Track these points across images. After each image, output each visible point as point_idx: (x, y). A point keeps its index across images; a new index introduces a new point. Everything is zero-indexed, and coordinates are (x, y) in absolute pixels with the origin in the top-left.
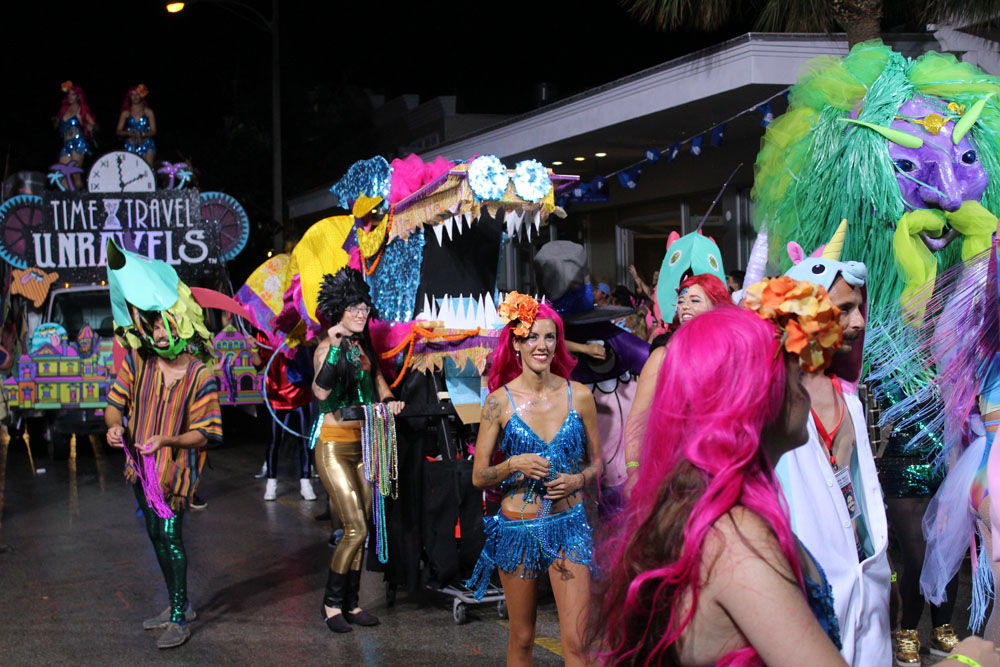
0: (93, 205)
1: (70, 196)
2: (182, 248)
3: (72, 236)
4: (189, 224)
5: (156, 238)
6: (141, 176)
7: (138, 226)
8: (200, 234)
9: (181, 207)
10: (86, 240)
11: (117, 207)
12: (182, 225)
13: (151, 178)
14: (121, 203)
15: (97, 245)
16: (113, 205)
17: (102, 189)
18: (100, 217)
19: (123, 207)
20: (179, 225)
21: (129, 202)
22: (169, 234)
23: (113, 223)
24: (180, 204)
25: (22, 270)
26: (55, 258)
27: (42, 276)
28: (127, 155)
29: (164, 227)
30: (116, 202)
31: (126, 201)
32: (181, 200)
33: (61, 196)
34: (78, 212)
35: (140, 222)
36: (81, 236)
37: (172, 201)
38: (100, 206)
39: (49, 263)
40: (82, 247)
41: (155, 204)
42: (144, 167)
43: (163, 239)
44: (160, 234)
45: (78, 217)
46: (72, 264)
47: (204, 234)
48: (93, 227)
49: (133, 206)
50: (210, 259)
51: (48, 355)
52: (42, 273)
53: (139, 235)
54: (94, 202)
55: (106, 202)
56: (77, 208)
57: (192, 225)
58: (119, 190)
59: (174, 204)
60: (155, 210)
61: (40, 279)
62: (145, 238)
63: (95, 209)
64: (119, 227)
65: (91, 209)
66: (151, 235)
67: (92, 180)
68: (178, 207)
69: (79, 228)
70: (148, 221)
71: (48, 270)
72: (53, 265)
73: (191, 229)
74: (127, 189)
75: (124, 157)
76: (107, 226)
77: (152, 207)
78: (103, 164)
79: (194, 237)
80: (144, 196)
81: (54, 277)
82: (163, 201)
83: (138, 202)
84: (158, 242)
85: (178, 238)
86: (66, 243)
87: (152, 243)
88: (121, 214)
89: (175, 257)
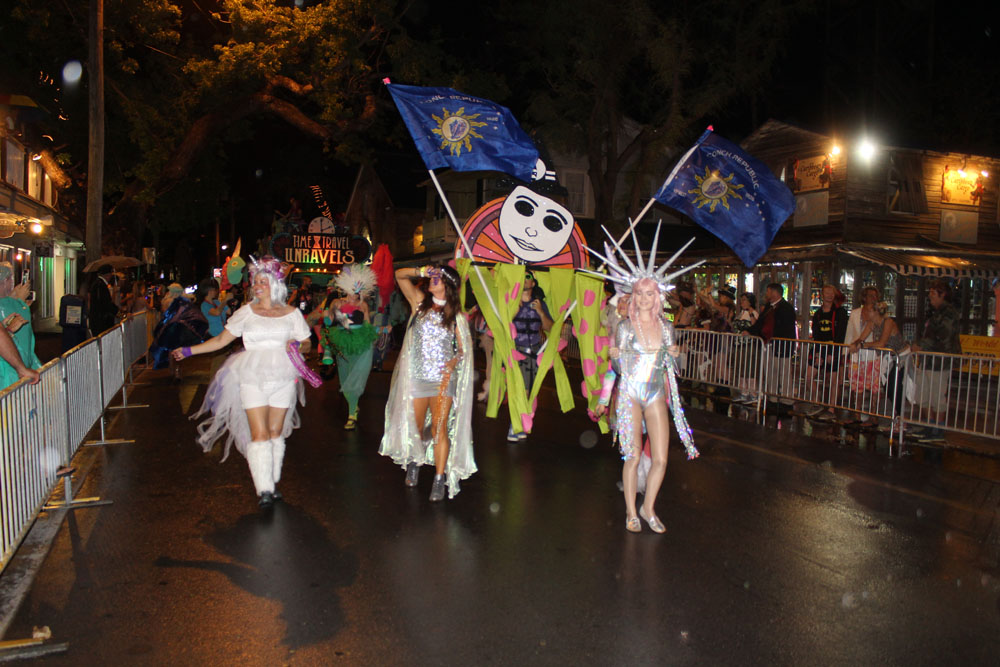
1: (301, 234)
2: (344, 257)
3: (300, 250)
4: (347, 248)
5: (333, 253)
6: (329, 227)
8: (352, 252)
9: (345, 241)
10: (306, 252)
11: (319, 239)
12: (344, 248)
13: (333, 228)
15: (310, 254)
16: (317, 239)
17: (314, 232)
18: (313, 243)
19: (322, 239)
22: (339, 251)
23: (317, 246)
26: (294, 259)
28: (326, 219)
29: (337, 249)
30: (319, 237)
31: (323, 237)
33: (297, 234)
35: (328, 246)
36: (304, 250)
37: (341, 238)
38: (312, 238)
39: (291, 260)
41: (334, 239)
42: (331, 224)
43: (337, 253)
44: (335, 251)
45: (303, 242)
48: (309, 247)
49: (325, 239)
53: (327, 251)
54: (310, 237)
55: (315, 237)
56: (304, 239)
57: (349, 248)
58: (320, 232)
60: (334, 241)
62: (329, 253)
64: (319, 247)
65: (309, 239)
66: (332, 251)
67: (310, 228)
68: (343, 241)
69: (303, 247)
70: (331, 246)
71: (290, 263)
73: (346, 250)
74: (324, 232)
76: (315, 247)
78: (314, 222)
79: (349, 253)
80: (331, 236)
81: (293, 266)
82: (338, 238)
83: (327, 238)
84: (334, 255)
85: (343, 254)
86: (298, 253)
87: (332, 255)
88: (321, 242)
89: (341, 261)
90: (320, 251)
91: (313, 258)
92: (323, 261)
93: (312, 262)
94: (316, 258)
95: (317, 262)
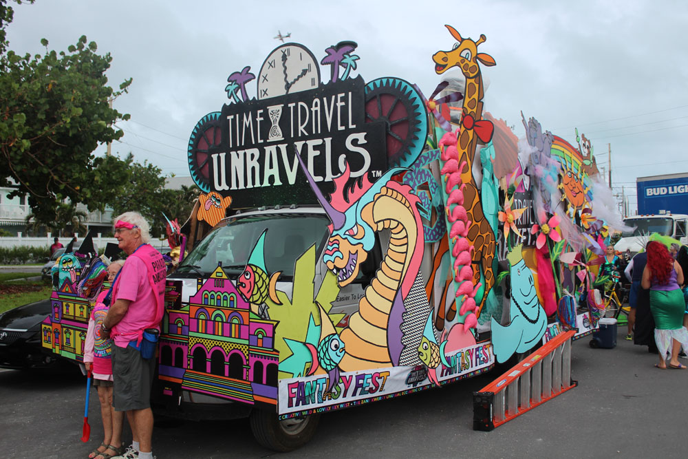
0: (261, 115)
2: (342, 157)
3: (241, 153)
4: (351, 126)
5: (315, 148)
6: (304, 72)
7: (300, 135)
8: (361, 137)
9: (343, 104)
10: (253, 156)
11: (280, 112)
12: (343, 128)
13: (314, 72)
14: (283, 108)
15: (261, 161)
16: (276, 112)
17: (269, 94)
19: (286, 111)
20: (341, 128)
21: (291, 105)
22: (328, 141)
23: (276, 134)
24: (343, 99)
25: (206, 194)
26: (229, 183)
27: (219, 201)
28: (291, 49)
29: (324, 133)
30: (279, 107)
31: (289, 105)
32: (343, 95)
33: (235, 109)
34: (248, 125)
35: (301, 128)
36: (249, 152)
37: (333, 97)
38: (265, 115)
39: (225, 187)
40: (250, 164)
41: (316, 106)
42: (308, 60)
43: (321, 148)
44: (319, 142)
45: (248, 129)
46: (242, 186)
47: (366, 137)
48: (260, 141)
49: (296, 108)
50: (373, 172)
51: (67, 293)
52: (219, 196)
53: (299, 145)
54: (262, 111)
55: (271, 109)
56: (247, 121)
57: (354, 126)
58: (283, 92)
59: (336, 101)
60: (316, 111)
61: (218, 204)
62: (305, 147)
63: (262, 119)
64: (281, 138)
65: (259, 119)
66: (311, 144)
67: (262, 85)
68: (340, 104)
69: (248, 145)
70: (308, 128)
71: (224, 194)
72: (227, 188)
73: (349, 132)
74: (292, 91)
75: (288, 50)
76: (271, 139)
77: (313, 109)
78: (271, 65)
79: (355, 142)
81: (228, 201)
82: (325, 99)
83: (300, 104)
84: (318, 153)
85: (338, 148)
86: (237, 161)
87: (312, 154)
88: (284, 123)
89: (335, 170)
90: (283, 147)
91: (268, 173)
92: (292, 179)
93: (266, 183)
94: (275, 171)
95: (278, 182)
